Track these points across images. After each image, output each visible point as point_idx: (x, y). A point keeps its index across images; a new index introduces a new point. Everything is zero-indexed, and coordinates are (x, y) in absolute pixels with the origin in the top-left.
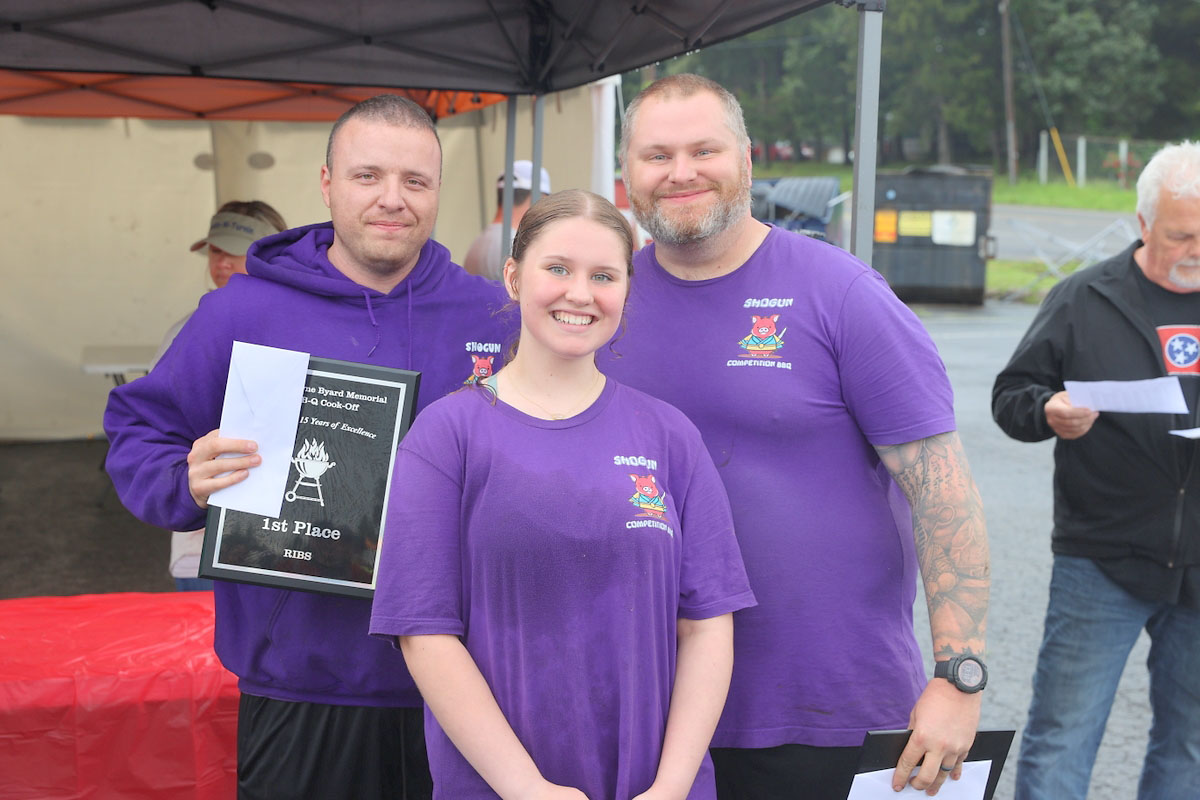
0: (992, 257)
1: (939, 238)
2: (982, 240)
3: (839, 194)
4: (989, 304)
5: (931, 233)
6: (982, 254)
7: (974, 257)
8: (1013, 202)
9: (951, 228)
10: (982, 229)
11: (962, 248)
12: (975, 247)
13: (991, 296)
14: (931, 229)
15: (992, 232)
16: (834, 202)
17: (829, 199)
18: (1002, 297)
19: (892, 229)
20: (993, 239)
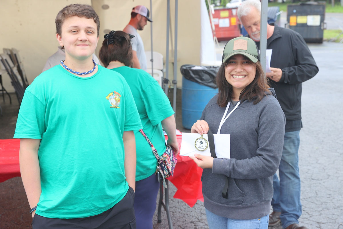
0: (325, 29)
1: (309, 24)
2: (322, 24)
3: (279, 11)
4: (324, 43)
5: (307, 22)
6: (322, 28)
7: (320, 29)
8: (333, 12)
9: (313, 20)
10: (322, 20)
11: (316, 26)
12: (320, 26)
13: (325, 41)
14: (307, 21)
15: (325, 21)
16: (278, 14)
17: (276, 13)
18: (329, 41)
19: (295, 21)
20: (326, 23)
